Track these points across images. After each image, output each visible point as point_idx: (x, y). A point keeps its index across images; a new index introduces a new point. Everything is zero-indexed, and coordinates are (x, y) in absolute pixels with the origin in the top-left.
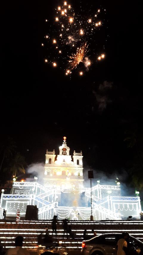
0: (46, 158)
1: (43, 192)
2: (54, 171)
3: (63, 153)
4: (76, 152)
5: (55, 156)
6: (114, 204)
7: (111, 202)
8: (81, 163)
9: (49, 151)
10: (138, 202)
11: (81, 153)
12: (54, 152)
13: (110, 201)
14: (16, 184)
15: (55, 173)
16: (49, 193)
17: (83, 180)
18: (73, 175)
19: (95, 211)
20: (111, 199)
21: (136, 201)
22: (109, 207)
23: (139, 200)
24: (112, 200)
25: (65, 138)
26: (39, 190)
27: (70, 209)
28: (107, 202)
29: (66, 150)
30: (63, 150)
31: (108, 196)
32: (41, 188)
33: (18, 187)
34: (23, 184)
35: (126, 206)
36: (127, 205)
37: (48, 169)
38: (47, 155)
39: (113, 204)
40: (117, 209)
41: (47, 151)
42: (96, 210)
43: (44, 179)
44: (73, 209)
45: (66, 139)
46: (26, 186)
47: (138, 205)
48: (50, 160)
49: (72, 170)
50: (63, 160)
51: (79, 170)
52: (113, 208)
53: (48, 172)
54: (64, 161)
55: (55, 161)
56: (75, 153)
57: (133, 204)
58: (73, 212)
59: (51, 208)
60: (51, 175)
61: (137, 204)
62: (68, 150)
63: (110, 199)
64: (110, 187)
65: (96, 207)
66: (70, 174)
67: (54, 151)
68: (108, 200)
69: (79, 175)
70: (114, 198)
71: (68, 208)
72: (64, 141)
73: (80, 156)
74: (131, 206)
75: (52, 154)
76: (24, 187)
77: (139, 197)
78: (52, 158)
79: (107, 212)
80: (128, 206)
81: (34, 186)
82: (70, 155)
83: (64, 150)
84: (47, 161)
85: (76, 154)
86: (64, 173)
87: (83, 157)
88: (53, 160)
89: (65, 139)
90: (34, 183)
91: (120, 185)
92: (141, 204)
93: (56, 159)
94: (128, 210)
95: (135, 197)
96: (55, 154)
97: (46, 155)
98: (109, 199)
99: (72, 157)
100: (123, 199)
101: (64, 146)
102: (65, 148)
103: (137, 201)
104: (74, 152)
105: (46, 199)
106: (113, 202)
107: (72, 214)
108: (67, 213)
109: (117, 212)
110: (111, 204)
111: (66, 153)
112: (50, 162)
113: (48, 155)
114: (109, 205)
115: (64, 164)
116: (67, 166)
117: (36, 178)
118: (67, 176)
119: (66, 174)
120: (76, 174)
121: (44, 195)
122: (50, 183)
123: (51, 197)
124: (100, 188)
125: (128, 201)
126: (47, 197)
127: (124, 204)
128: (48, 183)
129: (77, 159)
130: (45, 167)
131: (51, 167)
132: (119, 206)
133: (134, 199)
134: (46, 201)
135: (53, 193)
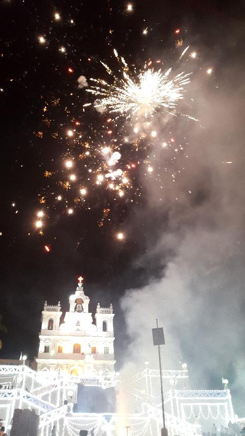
0: (44, 318)
1: (37, 385)
2: (58, 344)
3: (76, 308)
4: (101, 306)
5: (61, 313)
6: (182, 405)
7: (177, 403)
8: (110, 327)
9: (49, 304)
10: (227, 400)
11: (111, 307)
12: (59, 307)
13: (174, 400)
15: (60, 351)
16: (49, 388)
17: (115, 362)
18: (94, 351)
19: (149, 421)
21: (223, 398)
22: (173, 413)
23: (229, 396)
24: (177, 398)
25: (81, 279)
26: (29, 380)
27: (94, 419)
28: (170, 402)
29: (83, 302)
30: (76, 302)
31: (171, 390)
32: (33, 378)
35: (205, 408)
36: (207, 406)
37: (48, 341)
38: (45, 313)
39: (179, 405)
41: (46, 304)
42: (151, 419)
43: (37, 360)
44: (103, 419)
45: (82, 281)
47: (229, 404)
48: (51, 322)
49: (94, 341)
50: (76, 322)
51: (106, 341)
52: (180, 414)
53: (46, 347)
54: (78, 324)
55: (60, 324)
56: (99, 309)
57: (218, 404)
59: (59, 416)
60: (52, 352)
61: (225, 404)
62: (87, 301)
63: (173, 396)
64: (169, 373)
65: (151, 413)
66: (90, 350)
67: (59, 305)
68: (170, 398)
69: (106, 352)
70: (181, 394)
71: (94, 416)
72: (80, 285)
73: (109, 313)
74: (214, 409)
75: (56, 311)
77: (229, 391)
78: (55, 317)
79: (172, 423)
80: (209, 410)
81: (20, 373)
82: (89, 311)
83: (79, 302)
84: (45, 325)
85: (102, 309)
86: (77, 349)
87: (114, 315)
88: (57, 322)
89: (80, 281)
90: (19, 367)
91: (188, 368)
92: (233, 404)
93: (62, 320)
94: (210, 416)
95: (222, 391)
96: (61, 310)
97: (43, 312)
99: (93, 316)
100: (198, 395)
101: (79, 294)
102: (81, 297)
103: (225, 398)
104: (98, 306)
105: (45, 398)
106: (180, 401)
109: (192, 421)
110: (177, 406)
111: (82, 309)
112: (51, 327)
113: (48, 312)
114: (172, 409)
115: (78, 330)
116: (83, 335)
117: (25, 358)
118: (83, 354)
119: (82, 351)
120: (100, 351)
121: (42, 391)
122: (49, 368)
123: (54, 394)
124: (151, 376)
125: (209, 400)
126: (48, 395)
127: (202, 406)
128: (45, 368)
129: (103, 320)
130: (40, 337)
131: (51, 337)
132: (192, 409)
133: (218, 394)
134: (46, 402)
135: (58, 388)
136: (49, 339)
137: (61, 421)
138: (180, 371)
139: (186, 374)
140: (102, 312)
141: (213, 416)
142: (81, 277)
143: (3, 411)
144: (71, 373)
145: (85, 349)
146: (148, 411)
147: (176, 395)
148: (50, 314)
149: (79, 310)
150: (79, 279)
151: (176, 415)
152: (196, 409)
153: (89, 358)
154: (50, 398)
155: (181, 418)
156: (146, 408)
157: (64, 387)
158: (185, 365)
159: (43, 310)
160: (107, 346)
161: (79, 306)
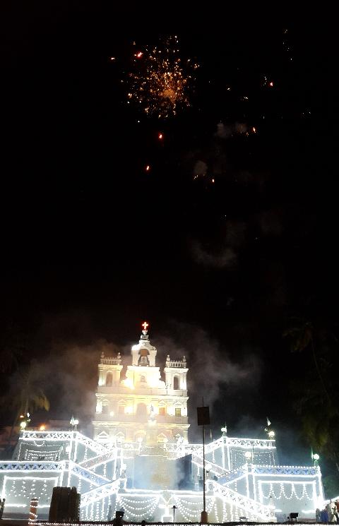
0: (101, 373)
1: (91, 454)
2: (119, 404)
3: (140, 360)
4: (172, 359)
5: (122, 367)
6: (260, 482)
7: (254, 480)
8: (183, 385)
9: (106, 356)
10: (316, 479)
11: (184, 360)
12: (118, 360)
13: (250, 477)
14: (28, 435)
15: (121, 411)
16: (104, 458)
17: (188, 426)
18: (163, 412)
19: (215, 500)
20: (252, 473)
21: (311, 476)
23: (319, 475)
24: (254, 475)
25: (145, 325)
26: (82, 449)
27: (154, 495)
28: (244, 479)
29: (149, 354)
30: (140, 353)
31: (247, 464)
32: (87, 446)
33: (32, 442)
34: (45, 435)
35: (288, 488)
36: (290, 485)
37: (105, 400)
38: (102, 367)
39: (257, 483)
40: (266, 495)
41: (102, 356)
42: (217, 498)
43: (94, 423)
44: (161, 496)
45: (148, 328)
46: (52, 439)
47: (317, 485)
48: (109, 378)
49: (162, 402)
50: (140, 378)
51: (178, 403)
52: (257, 492)
53: (104, 409)
54: (143, 380)
55: (121, 380)
56: (169, 362)
57: (304, 483)
58: (161, 502)
59: (111, 492)
60: (112, 414)
61: (314, 483)
62: (153, 353)
64: (252, 443)
65: (217, 491)
66: (157, 411)
67: (119, 357)
68: (246, 475)
69: (178, 415)
70: (260, 469)
71: (151, 493)
72: (144, 332)
73: (182, 367)
74: (299, 488)
75: (115, 364)
76: (47, 443)
77: (319, 467)
78: (115, 371)
79: (243, 503)
80: (293, 489)
81: (72, 439)
82: (156, 366)
83: (144, 353)
84: (102, 382)
85: (173, 363)
86: (142, 409)
87: (187, 370)
88: (117, 377)
89: (145, 328)
90: (70, 433)
91: (275, 437)
92: (323, 484)
94: (294, 496)
95: (311, 468)
96: (122, 364)
97: (100, 365)
98: (249, 471)
100: (281, 472)
101: (142, 344)
102: (146, 348)
103: (314, 476)
104: (168, 359)
105: (99, 470)
106: (258, 478)
107: (161, 506)
108: (148, 504)
109: (266, 502)
110: (254, 483)
111: (148, 362)
112: (109, 383)
113: (105, 366)
114: (247, 486)
115: (143, 387)
116: (150, 393)
117: (75, 422)
118: (149, 415)
119: (148, 412)
120: (171, 412)
122: (108, 432)
123: (110, 466)
124: (228, 446)
125: (294, 478)
126: (103, 466)
127: (285, 485)
128: (104, 432)
129: (174, 375)
130: (97, 395)
131: (111, 395)
132: (271, 488)
133: (306, 471)
134: (99, 476)
135: (115, 457)
136: (107, 398)
138: (265, 441)
139: (273, 444)
140: (173, 366)
141: (297, 496)
142: (145, 323)
143: (50, 484)
146: (214, 490)
147: (253, 471)
148: (110, 368)
149: (143, 362)
150: (143, 325)
151: (252, 496)
152: (277, 488)
154: (105, 470)
156: (211, 485)
157: (122, 457)
158: (272, 434)
159: (100, 363)
160: (179, 407)
161: (144, 359)
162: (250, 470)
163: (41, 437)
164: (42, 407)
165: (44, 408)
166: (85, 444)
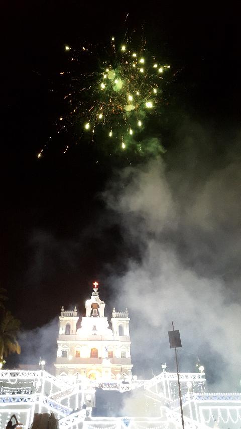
0: (61, 324)
1: (56, 389)
2: (76, 349)
3: (92, 313)
4: (117, 311)
5: (78, 318)
6: (201, 408)
7: (196, 406)
8: (126, 331)
9: (66, 309)
11: (127, 312)
12: (75, 312)
13: (192, 404)
14: (3, 374)
15: (78, 355)
16: (68, 392)
17: (132, 366)
18: (111, 355)
20: (193, 400)
22: (191, 416)
24: (196, 402)
25: (96, 284)
26: (48, 385)
27: (116, 422)
28: (188, 405)
29: (99, 307)
30: (92, 307)
31: (189, 392)
32: (52, 382)
33: (7, 380)
34: (17, 374)
35: (224, 413)
36: (226, 409)
37: (65, 346)
38: (62, 319)
39: (198, 409)
40: (207, 417)
41: (63, 310)
43: (56, 365)
44: (123, 422)
45: (98, 286)
46: (23, 378)
48: (68, 327)
49: (111, 346)
50: (92, 328)
51: (122, 345)
52: (199, 418)
53: (65, 354)
54: (95, 329)
55: (77, 329)
56: (114, 314)
57: (237, 408)
59: (76, 423)
60: (70, 357)
62: (102, 306)
64: (187, 376)
65: (169, 416)
66: (107, 355)
67: (76, 310)
68: (189, 402)
69: (123, 356)
70: (199, 397)
71: (113, 421)
72: (96, 290)
73: (125, 317)
74: (233, 413)
75: (71, 316)
76: (19, 380)
78: (72, 323)
79: (191, 427)
80: (229, 414)
81: (39, 378)
82: (105, 316)
83: (95, 307)
84: (62, 330)
85: (118, 314)
86: (94, 354)
87: (129, 319)
88: (74, 327)
89: (96, 286)
90: (38, 372)
91: (205, 371)
93: (79, 325)
94: (230, 420)
95: (240, 394)
96: (77, 316)
97: (60, 317)
99: (109, 320)
100: (217, 398)
101: (94, 299)
102: (96, 302)
104: (114, 311)
105: (64, 402)
106: (199, 405)
109: (208, 426)
110: (196, 409)
111: (99, 313)
112: (68, 333)
113: (65, 318)
114: (191, 412)
115: (95, 334)
116: (100, 339)
117: (43, 363)
118: (100, 358)
119: (99, 355)
120: (117, 355)
121: (60, 396)
122: (67, 373)
123: (73, 399)
124: (168, 380)
126: (66, 399)
127: (221, 410)
128: (64, 373)
129: (121, 323)
130: (58, 342)
131: (69, 342)
132: (211, 413)
133: (237, 397)
134: (65, 407)
135: (76, 392)
136: (66, 344)
137: (81, 425)
138: (197, 374)
139: (203, 377)
140: (118, 317)
141: (232, 420)
142: (96, 282)
143: (23, 416)
144: (89, 377)
145: (102, 354)
146: (167, 415)
147: (194, 398)
148: (67, 319)
149: (95, 315)
150: (94, 284)
151: (195, 418)
152: (215, 413)
153: (107, 363)
154: (69, 403)
155: (200, 421)
156: (164, 412)
157: (83, 392)
158: (202, 368)
159: (60, 315)
160: (124, 350)
161: (95, 311)
162: (191, 398)
163: (14, 376)
164: (14, 352)
165: (16, 352)
166: (50, 381)
